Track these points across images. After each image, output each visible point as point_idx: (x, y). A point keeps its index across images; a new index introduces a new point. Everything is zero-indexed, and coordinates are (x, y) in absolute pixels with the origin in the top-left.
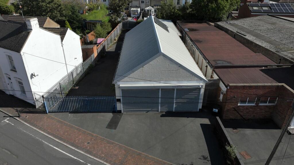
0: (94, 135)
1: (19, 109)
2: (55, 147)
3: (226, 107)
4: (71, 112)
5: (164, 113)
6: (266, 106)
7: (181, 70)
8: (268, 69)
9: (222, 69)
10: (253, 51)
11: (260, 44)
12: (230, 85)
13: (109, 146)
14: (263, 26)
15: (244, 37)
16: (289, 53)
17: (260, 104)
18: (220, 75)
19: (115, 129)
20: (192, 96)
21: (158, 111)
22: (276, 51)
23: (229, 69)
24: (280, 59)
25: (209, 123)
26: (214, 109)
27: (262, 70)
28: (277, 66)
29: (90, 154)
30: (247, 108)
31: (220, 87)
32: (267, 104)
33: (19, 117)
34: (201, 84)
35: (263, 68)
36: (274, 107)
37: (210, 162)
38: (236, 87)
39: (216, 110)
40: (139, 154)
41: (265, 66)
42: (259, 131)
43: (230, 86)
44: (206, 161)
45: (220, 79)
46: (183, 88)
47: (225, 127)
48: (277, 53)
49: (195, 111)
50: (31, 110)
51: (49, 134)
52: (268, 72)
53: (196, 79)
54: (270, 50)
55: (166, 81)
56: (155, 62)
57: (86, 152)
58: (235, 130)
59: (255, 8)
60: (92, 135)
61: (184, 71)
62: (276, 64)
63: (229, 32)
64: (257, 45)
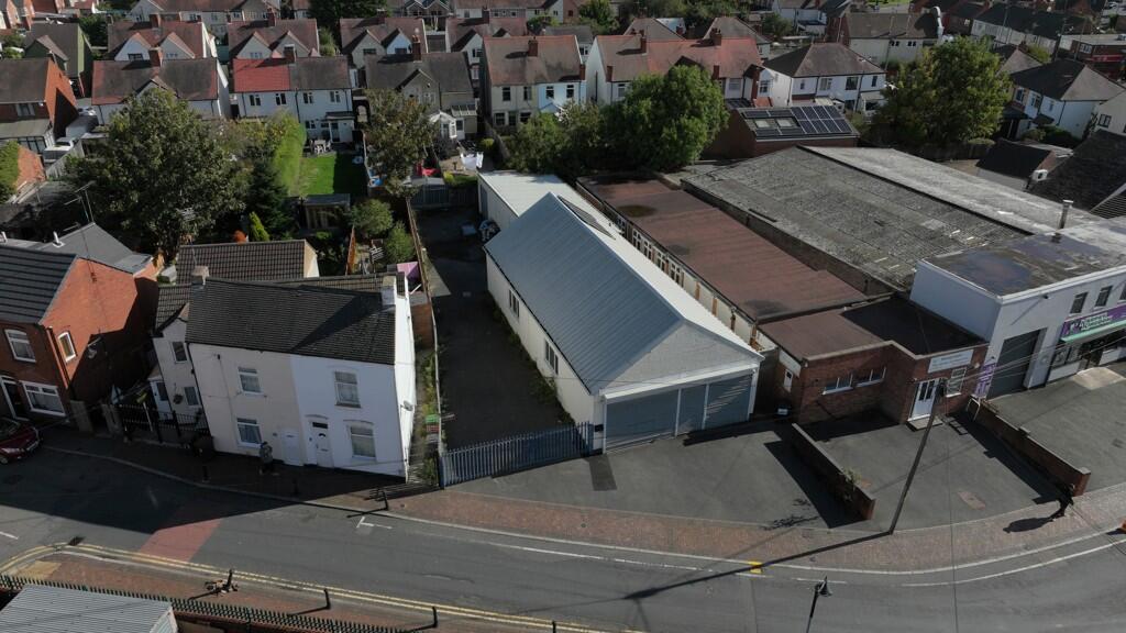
0: (582, 508)
2: (525, 549)
3: (803, 401)
4: (494, 476)
5: (686, 437)
6: (870, 386)
7: (719, 345)
8: (854, 310)
9: (773, 324)
10: (808, 266)
11: (815, 244)
12: (810, 359)
13: (627, 523)
14: (802, 188)
15: (774, 224)
16: (878, 264)
17: (860, 385)
18: (777, 340)
19: (613, 488)
20: (736, 391)
21: (673, 435)
22: (854, 262)
23: (787, 322)
24: (866, 282)
25: (779, 439)
26: (780, 410)
27: (844, 314)
28: (868, 301)
29: (604, 544)
30: (838, 396)
31: (781, 364)
32: (870, 382)
33: (386, 509)
34: (754, 365)
35: (845, 309)
36: (881, 385)
37: (813, 506)
38: (819, 362)
39: (783, 411)
40: (691, 523)
42: (866, 435)
43: (809, 362)
44: (805, 507)
45: (780, 347)
46: (723, 379)
47: (815, 440)
48: (857, 267)
49: (742, 419)
50: (398, 488)
52: (855, 315)
53: (743, 356)
54: (841, 259)
55: (691, 370)
56: (674, 339)
58: (827, 443)
59: (762, 124)
60: (579, 510)
61: (723, 346)
62: (866, 298)
63: (731, 208)
64: (809, 248)
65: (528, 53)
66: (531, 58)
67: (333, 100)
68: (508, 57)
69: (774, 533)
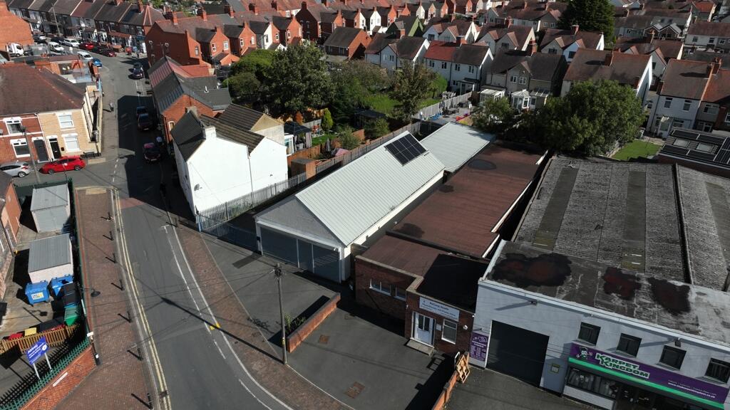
0: (217, 266)
1: (182, 219)
5: (302, 271)
15: (533, 200)
19: (239, 268)
26: (350, 285)
27: (441, 255)
33: (177, 227)
34: (339, 248)
35: (450, 254)
39: (351, 287)
41: (453, 252)
43: (356, 259)
51: (185, 251)
57: (196, 278)
60: (215, 266)
65: (603, 63)
66: (603, 66)
67: (470, 71)
68: (588, 63)
69: (247, 323)
